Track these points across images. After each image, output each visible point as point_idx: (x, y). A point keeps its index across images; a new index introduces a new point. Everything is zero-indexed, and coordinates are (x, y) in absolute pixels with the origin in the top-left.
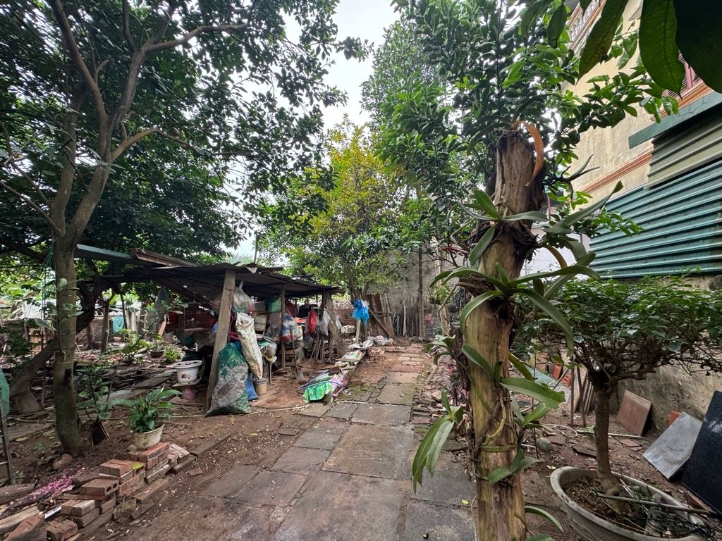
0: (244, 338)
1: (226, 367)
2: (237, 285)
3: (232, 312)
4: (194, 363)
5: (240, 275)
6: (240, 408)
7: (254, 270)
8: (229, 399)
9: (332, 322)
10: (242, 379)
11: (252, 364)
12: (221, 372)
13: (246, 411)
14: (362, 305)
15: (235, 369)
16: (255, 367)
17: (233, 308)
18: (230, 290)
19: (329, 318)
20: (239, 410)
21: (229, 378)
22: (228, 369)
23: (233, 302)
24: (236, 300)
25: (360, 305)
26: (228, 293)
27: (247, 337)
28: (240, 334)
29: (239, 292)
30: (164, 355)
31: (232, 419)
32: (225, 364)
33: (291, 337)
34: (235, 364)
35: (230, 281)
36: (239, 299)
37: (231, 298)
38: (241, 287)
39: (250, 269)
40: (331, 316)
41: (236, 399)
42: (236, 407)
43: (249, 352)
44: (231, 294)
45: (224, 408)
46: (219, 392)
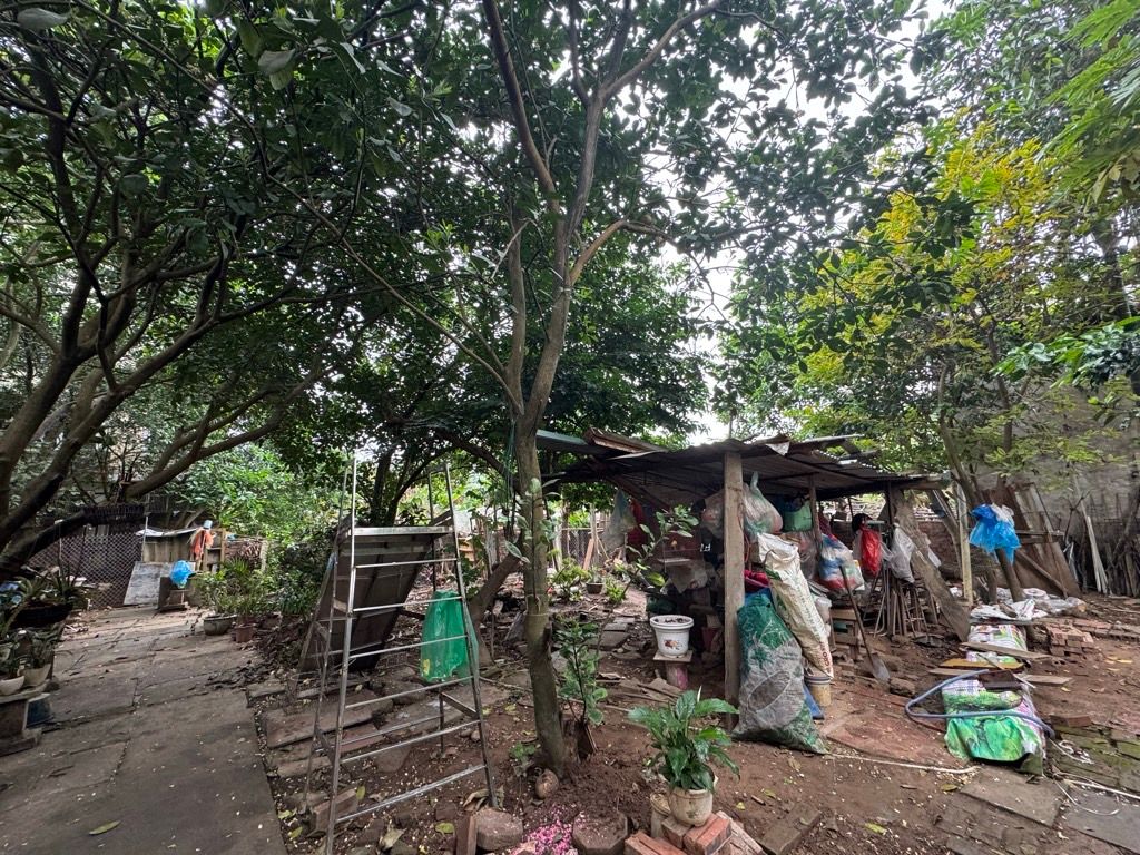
0: (786, 587)
1: (762, 645)
2: (747, 480)
3: (745, 532)
4: (679, 620)
5: (751, 460)
6: (804, 739)
7: (783, 449)
8: (780, 715)
9: (919, 554)
10: (798, 675)
11: (807, 642)
12: (751, 653)
13: (815, 746)
14: (995, 515)
15: (781, 650)
16: (816, 651)
17: (746, 523)
18: (736, 490)
19: (910, 543)
20: (801, 743)
21: (771, 669)
22: (766, 649)
23: (744, 513)
24: (749, 508)
25: (990, 516)
26: (734, 494)
27: (793, 584)
28: (777, 577)
29: (753, 493)
30: (603, 591)
31: (793, 760)
32: (758, 636)
33: (845, 582)
34: (779, 642)
35: (734, 475)
36: (754, 506)
37: (741, 505)
38: (755, 482)
39: (773, 447)
40: (913, 539)
41: (792, 717)
42: (794, 733)
43: (800, 616)
44: (739, 495)
45: (769, 731)
46: (754, 695)
